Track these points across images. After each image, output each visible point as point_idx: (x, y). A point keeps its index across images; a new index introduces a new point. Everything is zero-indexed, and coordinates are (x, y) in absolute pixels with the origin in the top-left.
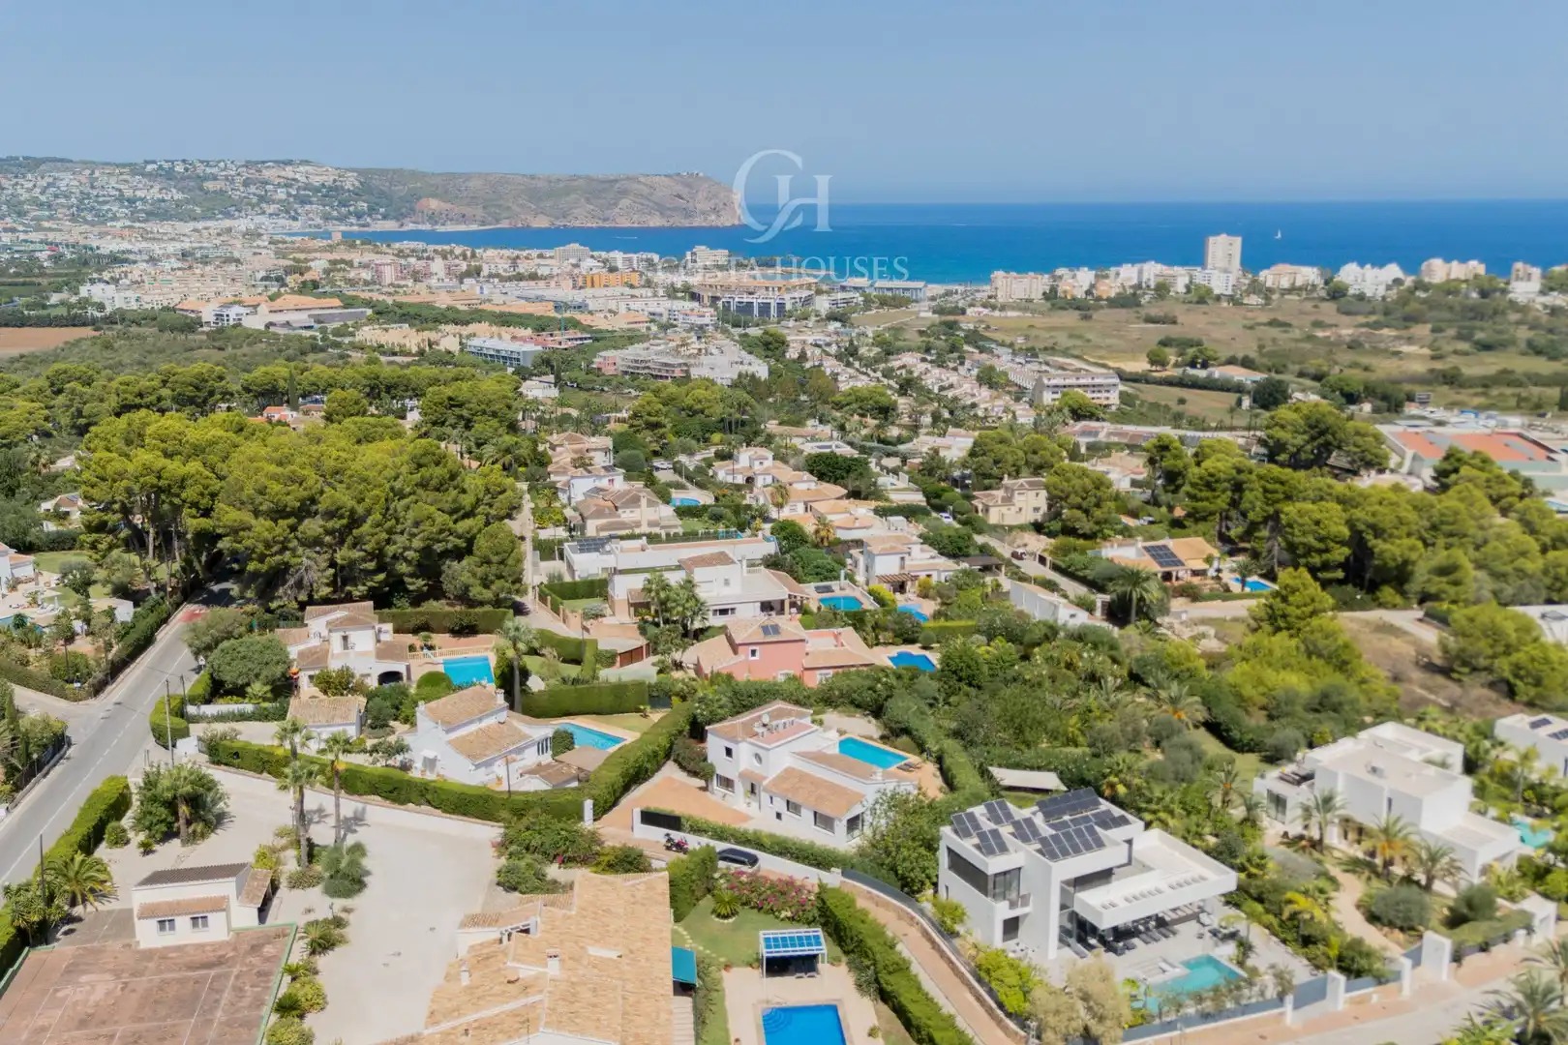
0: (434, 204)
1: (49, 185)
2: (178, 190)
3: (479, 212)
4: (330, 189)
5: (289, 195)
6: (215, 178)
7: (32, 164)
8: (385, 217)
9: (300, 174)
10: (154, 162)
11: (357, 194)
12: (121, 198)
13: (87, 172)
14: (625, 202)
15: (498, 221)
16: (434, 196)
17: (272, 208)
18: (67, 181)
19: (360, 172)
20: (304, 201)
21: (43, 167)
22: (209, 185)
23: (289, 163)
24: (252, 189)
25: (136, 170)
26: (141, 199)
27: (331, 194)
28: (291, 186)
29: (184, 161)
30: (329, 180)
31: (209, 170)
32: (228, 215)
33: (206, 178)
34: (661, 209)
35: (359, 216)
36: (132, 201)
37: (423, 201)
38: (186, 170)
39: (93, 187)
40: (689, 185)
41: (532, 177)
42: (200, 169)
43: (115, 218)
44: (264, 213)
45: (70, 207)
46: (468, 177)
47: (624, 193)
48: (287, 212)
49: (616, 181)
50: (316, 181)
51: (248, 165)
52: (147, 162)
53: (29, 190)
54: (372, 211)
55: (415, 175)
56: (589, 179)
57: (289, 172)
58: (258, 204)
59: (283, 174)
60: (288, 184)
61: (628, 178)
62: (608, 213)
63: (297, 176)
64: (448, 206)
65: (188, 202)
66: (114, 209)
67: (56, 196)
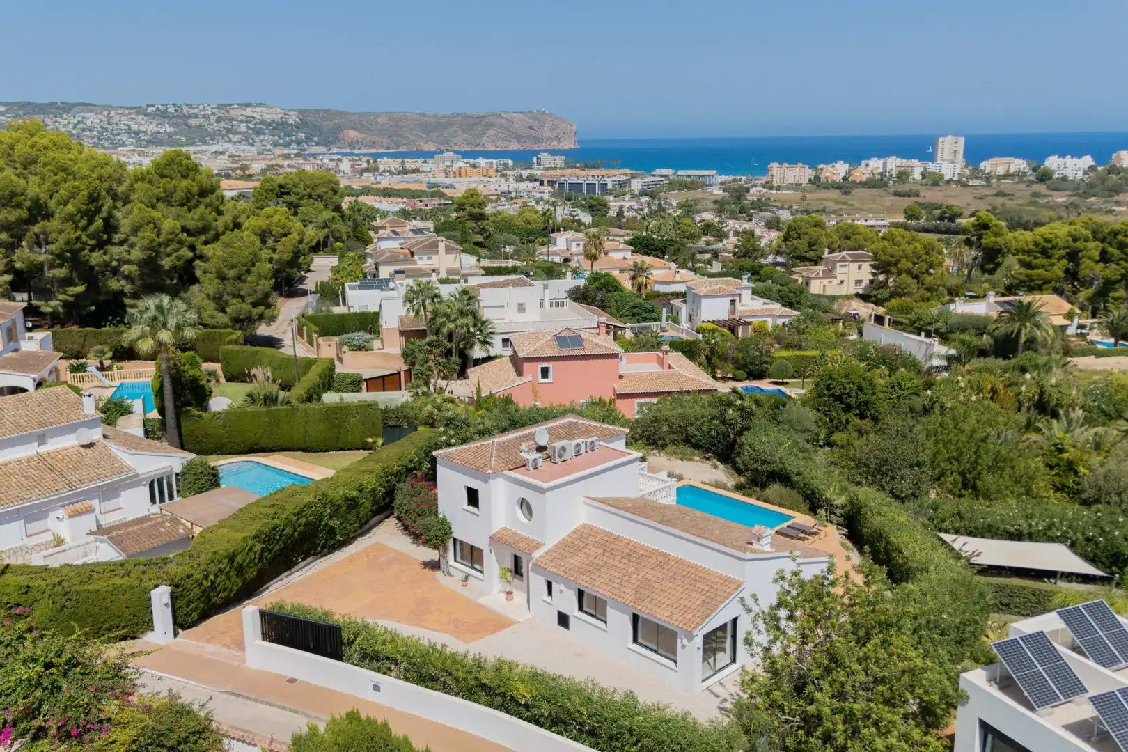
0: (353, 134)
1: (79, 122)
2: (170, 126)
3: (386, 140)
4: (278, 124)
5: (249, 128)
6: (196, 116)
7: (67, 108)
8: (317, 144)
9: (257, 113)
10: (153, 106)
11: (297, 127)
12: (129, 131)
13: (106, 113)
14: (492, 132)
15: (398, 147)
16: (353, 128)
17: (236, 138)
18: (91, 119)
19: (300, 112)
20: (259, 132)
21: (74, 110)
22: (193, 122)
23: (249, 105)
24: (223, 124)
25: (140, 111)
26: (143, 132)
27: (279, 127)
28: (250, 122)
29: (174, 105)
30: (277, 117)
31: (192, 111)
32: (205, 143)
33: (190, 117)
34: (518, 138)
35: (299, 143)
36: (137, 133)
37: (345, 131)
38: (176, 111)
39: (109, 124)
40: (537, 119)
41: (424, 115)
42: (186, 110)
43: (124, 145)
44: (230, 141)
45: (93, 138)
46: (378, 115)
47: (490, 126)
48: (247, 141)
49: (485, 117)
50: (268, 118)
51: (220, 107)
52: (148, 106)
53: (65, 126)
54: (308, 139)
55: (341, 114)
56: (466, 116)
57: (249, 111)
58: (226, 135)
59: (244, 113)
60: (250, 119)
61: (494, 115)
62: (478, 140)
63: (255, 115)
64: (363, 135)
65: (177, 134)
66: (124, 139)
67: (83, 130)
